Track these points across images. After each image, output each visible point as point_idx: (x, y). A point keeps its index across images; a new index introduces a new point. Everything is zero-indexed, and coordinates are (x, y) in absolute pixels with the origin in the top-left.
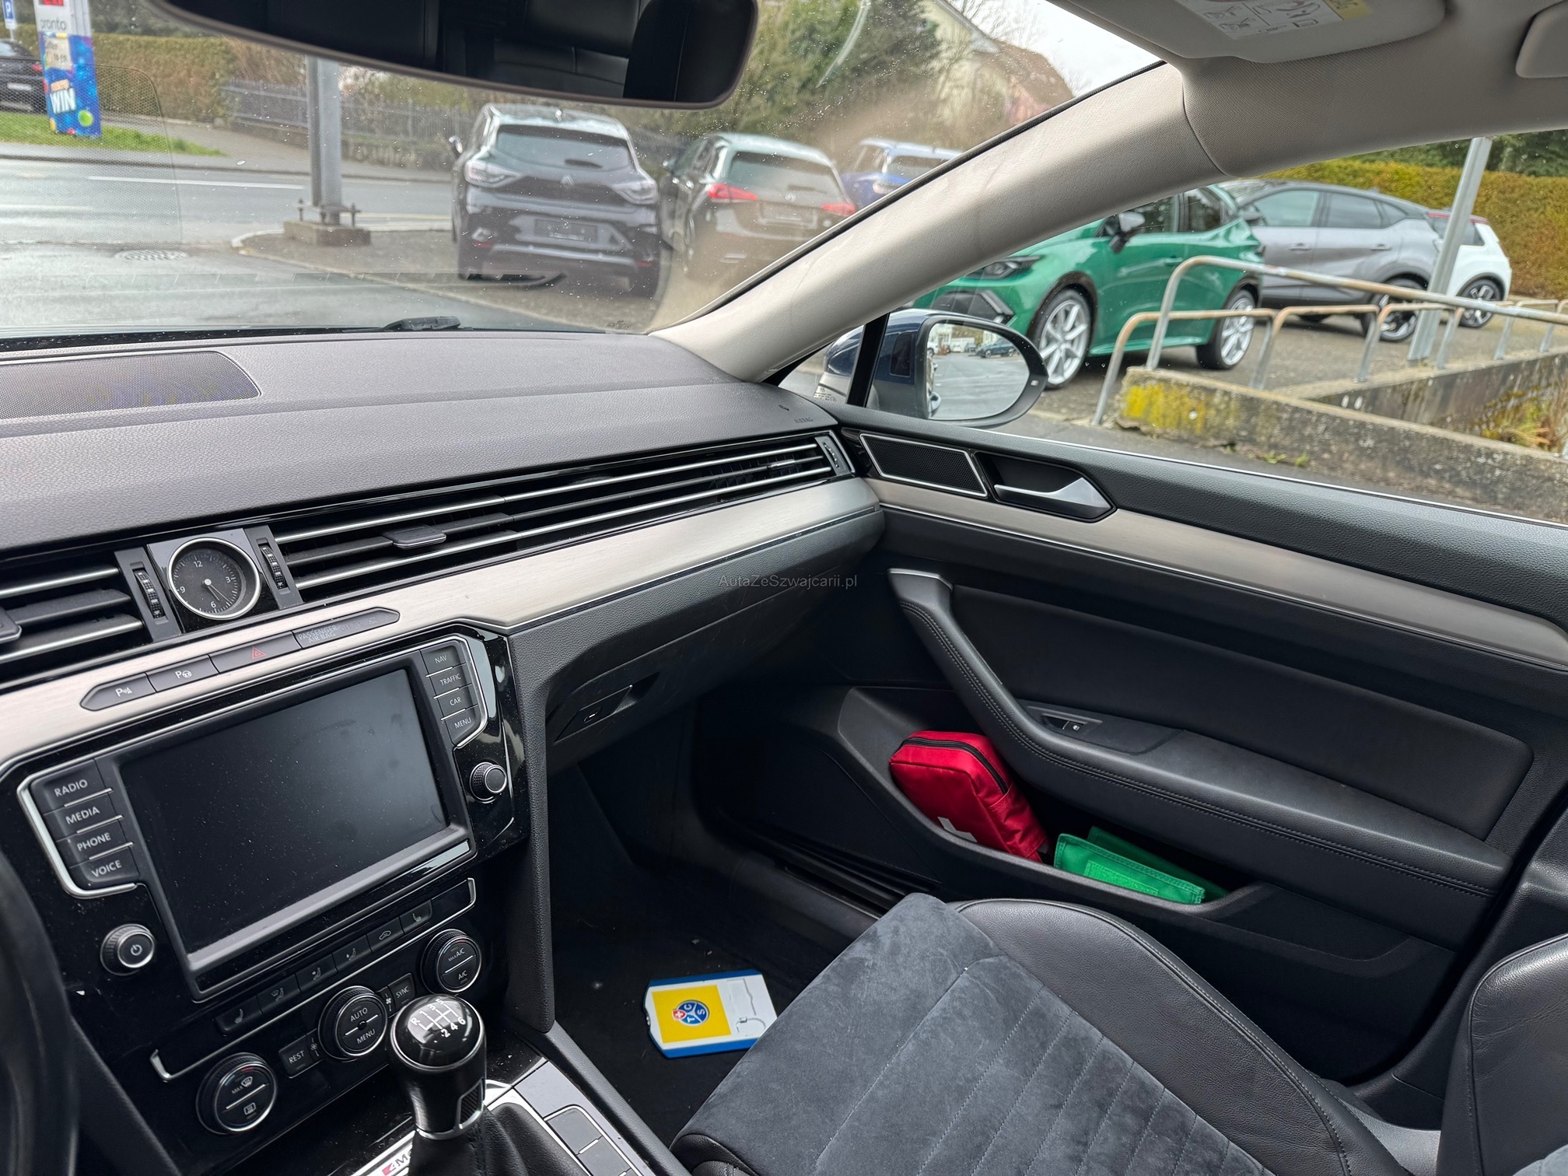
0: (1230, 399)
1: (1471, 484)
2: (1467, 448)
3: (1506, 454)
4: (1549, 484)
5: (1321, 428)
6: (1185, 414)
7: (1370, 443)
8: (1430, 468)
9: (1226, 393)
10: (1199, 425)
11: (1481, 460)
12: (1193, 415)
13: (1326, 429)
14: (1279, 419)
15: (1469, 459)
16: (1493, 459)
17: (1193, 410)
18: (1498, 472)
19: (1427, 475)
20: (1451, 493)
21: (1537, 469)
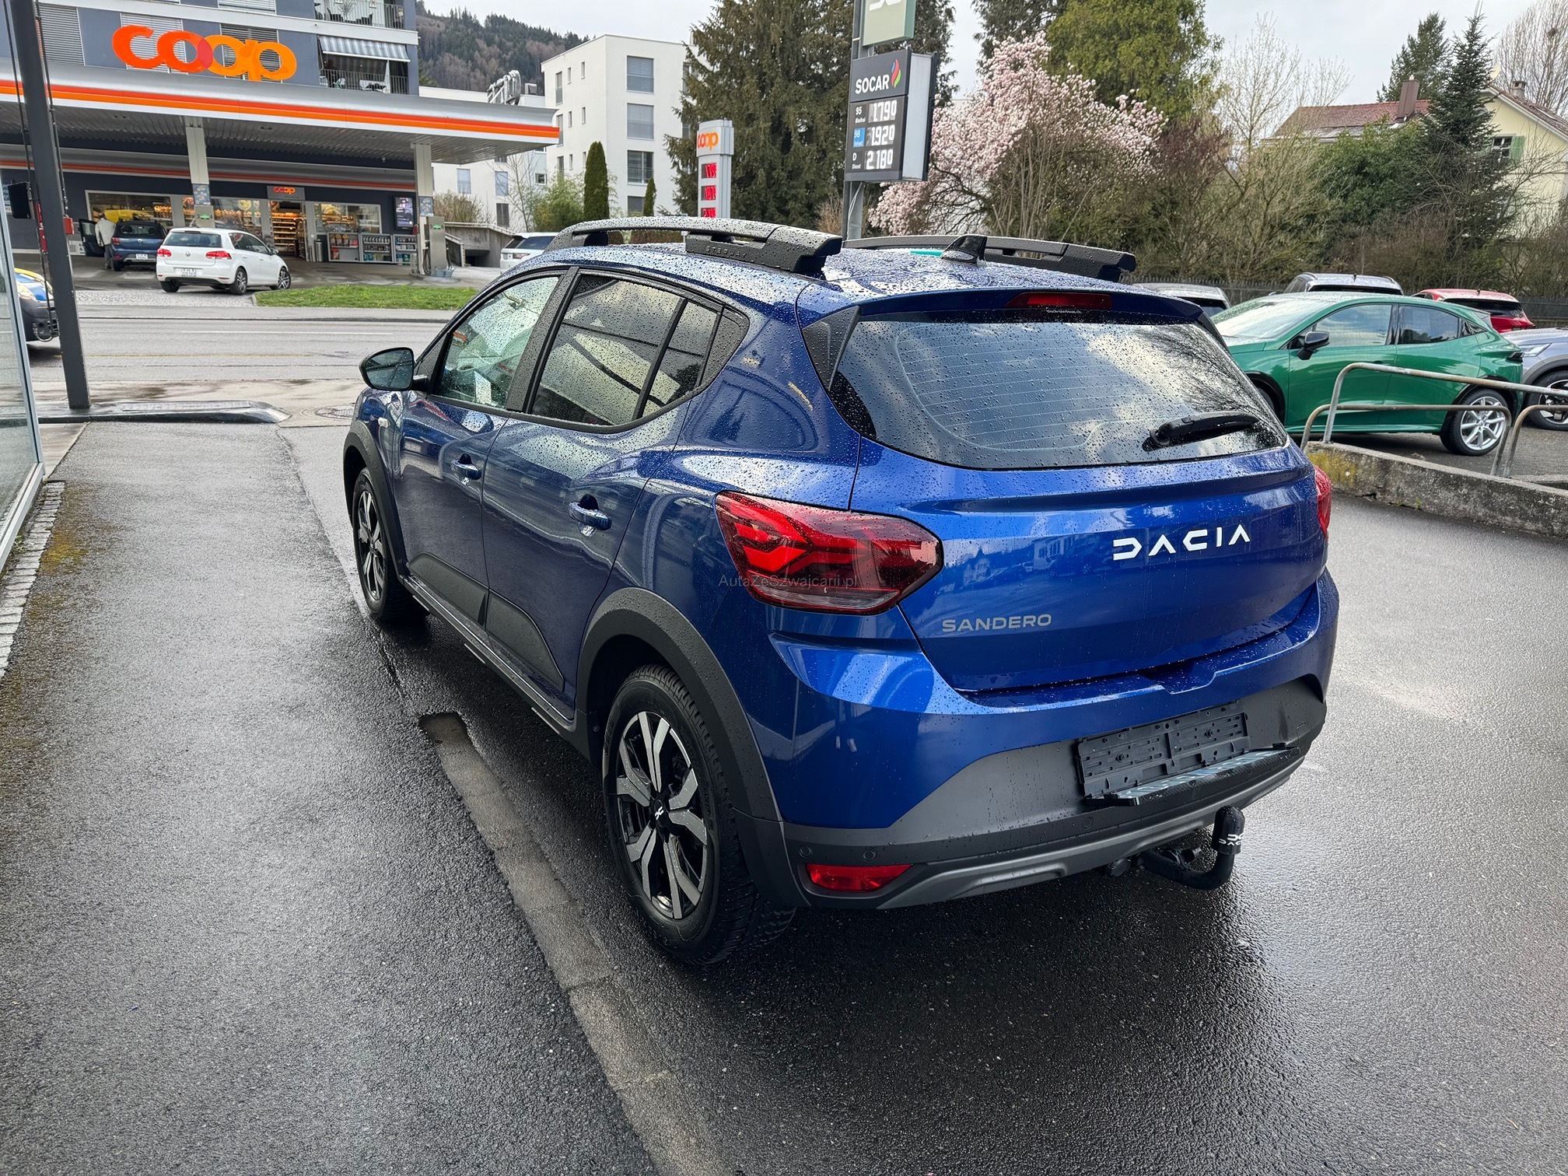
0: (1372, 461)
5: (1432, 481)
6: (1343, 472)
9: (1369, 457)
10: (1352, 480)
12: (1348, 474)
13: (1435, 482)
17: (1348, 470)
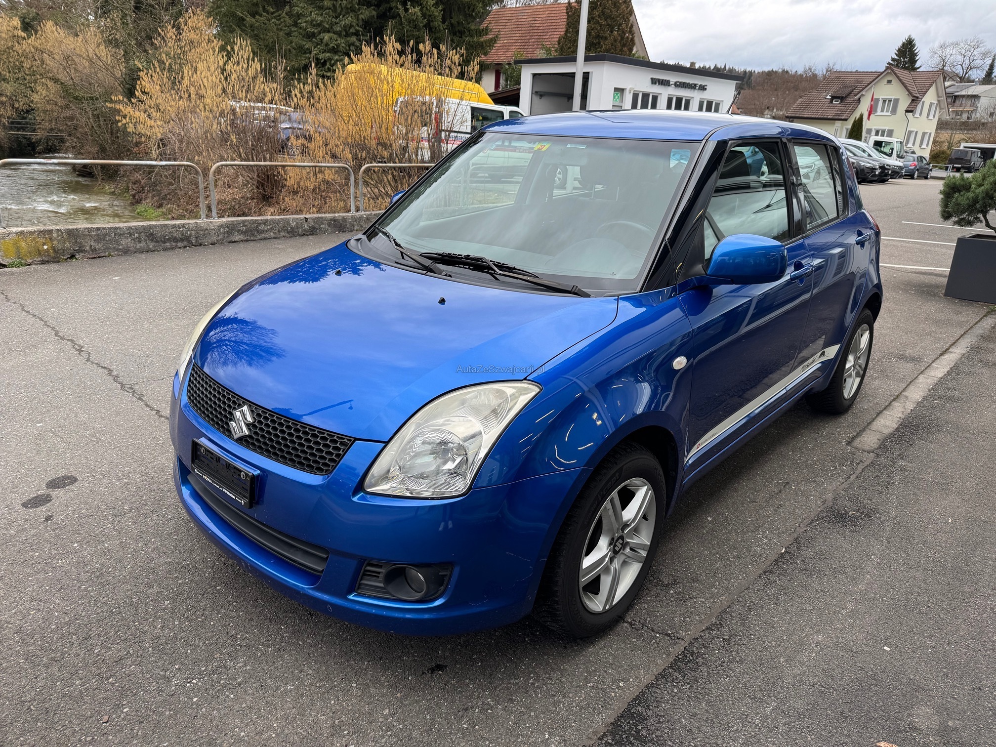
0: (62, 233)
1: (182, 240)
2: (174, 226)
3: (189, 223)
4: (206, 232)
5: (113, 235)
6: (40, 248)
7: (136, 235)
8: (164, 239)
9: (58, 230)
10: (51, 251)
11: (181, 229)
12: (45, 247)
13: (115, 234)
14: (91, 236)
15: (177, 230)
16: (185, 228)
17: (44, 244)
18: (189, 233)
19: (164, 242)
20: (176, 247)
21: (201, 226)
